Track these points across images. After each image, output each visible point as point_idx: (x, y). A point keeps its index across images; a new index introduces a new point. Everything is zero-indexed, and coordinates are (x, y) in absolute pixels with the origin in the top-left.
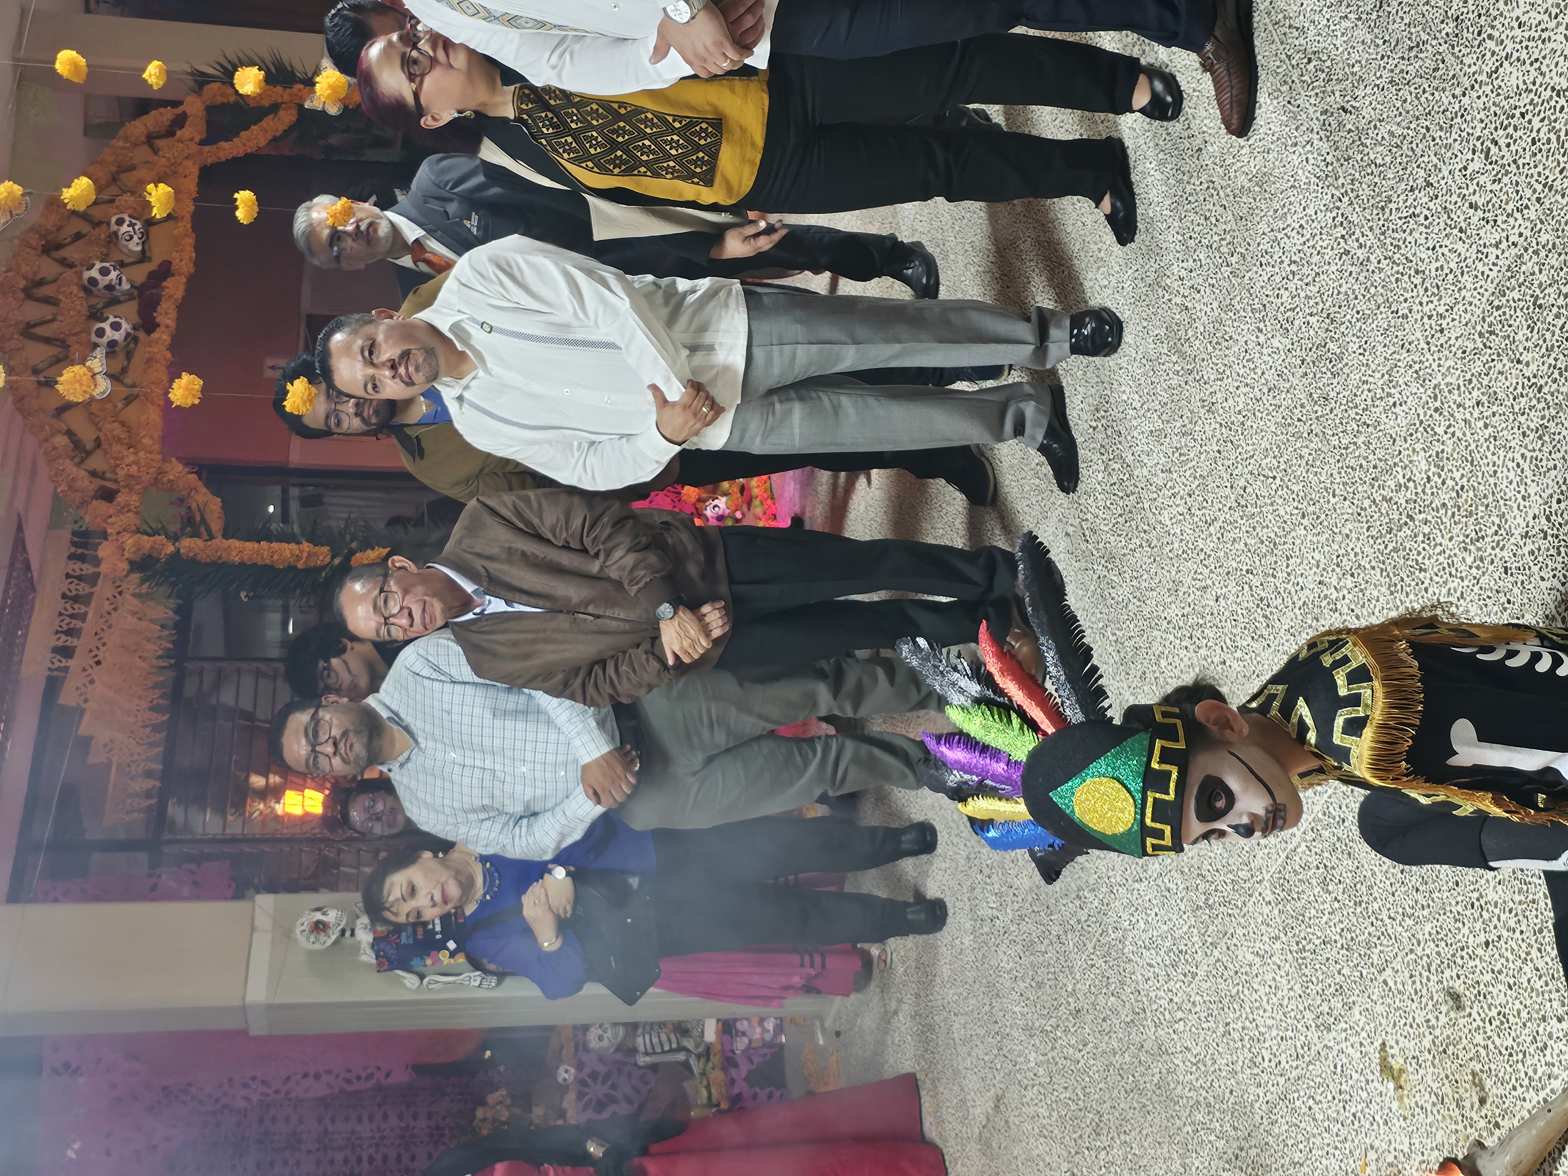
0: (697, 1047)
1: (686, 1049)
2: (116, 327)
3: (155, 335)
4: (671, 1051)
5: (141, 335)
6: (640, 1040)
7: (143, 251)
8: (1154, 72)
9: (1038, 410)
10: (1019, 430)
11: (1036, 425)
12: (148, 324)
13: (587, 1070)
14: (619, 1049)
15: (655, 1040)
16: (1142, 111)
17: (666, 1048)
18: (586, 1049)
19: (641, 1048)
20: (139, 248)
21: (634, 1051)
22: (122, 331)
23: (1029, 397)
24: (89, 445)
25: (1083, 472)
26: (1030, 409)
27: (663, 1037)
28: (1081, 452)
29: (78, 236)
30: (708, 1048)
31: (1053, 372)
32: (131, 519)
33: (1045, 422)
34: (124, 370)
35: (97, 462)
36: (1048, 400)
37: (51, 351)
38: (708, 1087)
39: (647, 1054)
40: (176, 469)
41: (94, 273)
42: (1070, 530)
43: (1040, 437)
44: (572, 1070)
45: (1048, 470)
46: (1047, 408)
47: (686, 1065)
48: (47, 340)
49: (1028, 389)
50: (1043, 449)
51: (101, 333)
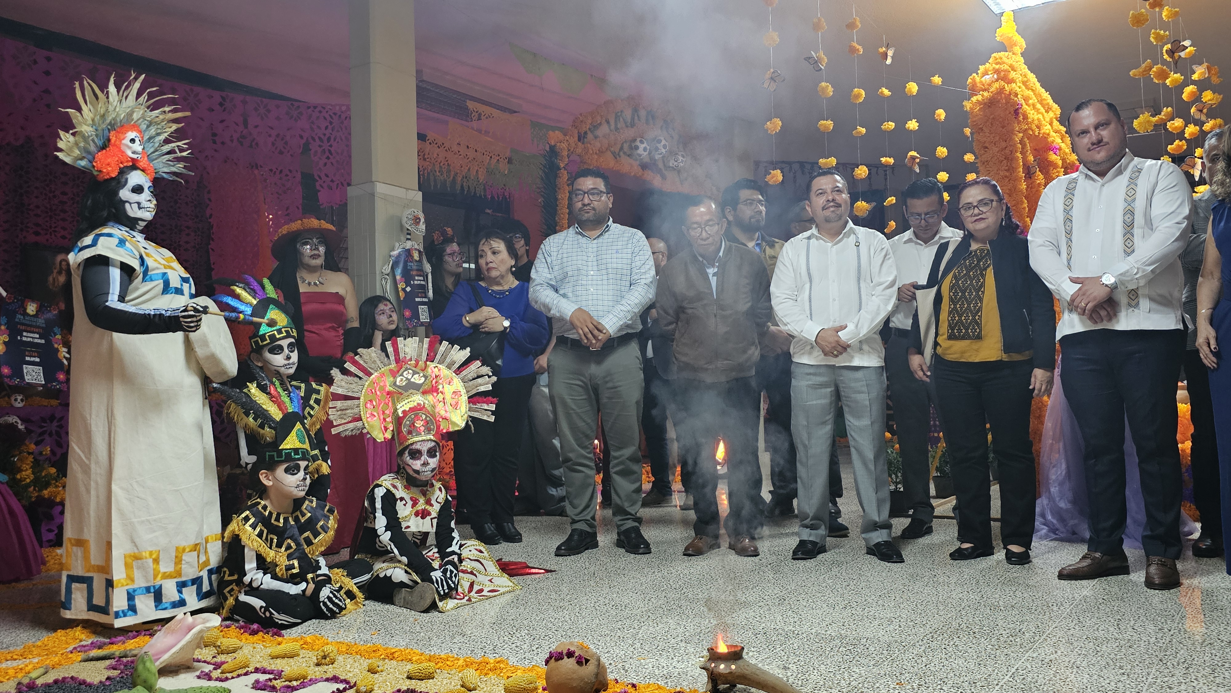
2: (645, 150)
7: (669, 167)
20: (671, 165)
22: (643, 152)
29: (672, 137)
34: (624, 153)
37: (629, 119)
41: (663, 142)
48: (633, 119)
51: (641, 142)
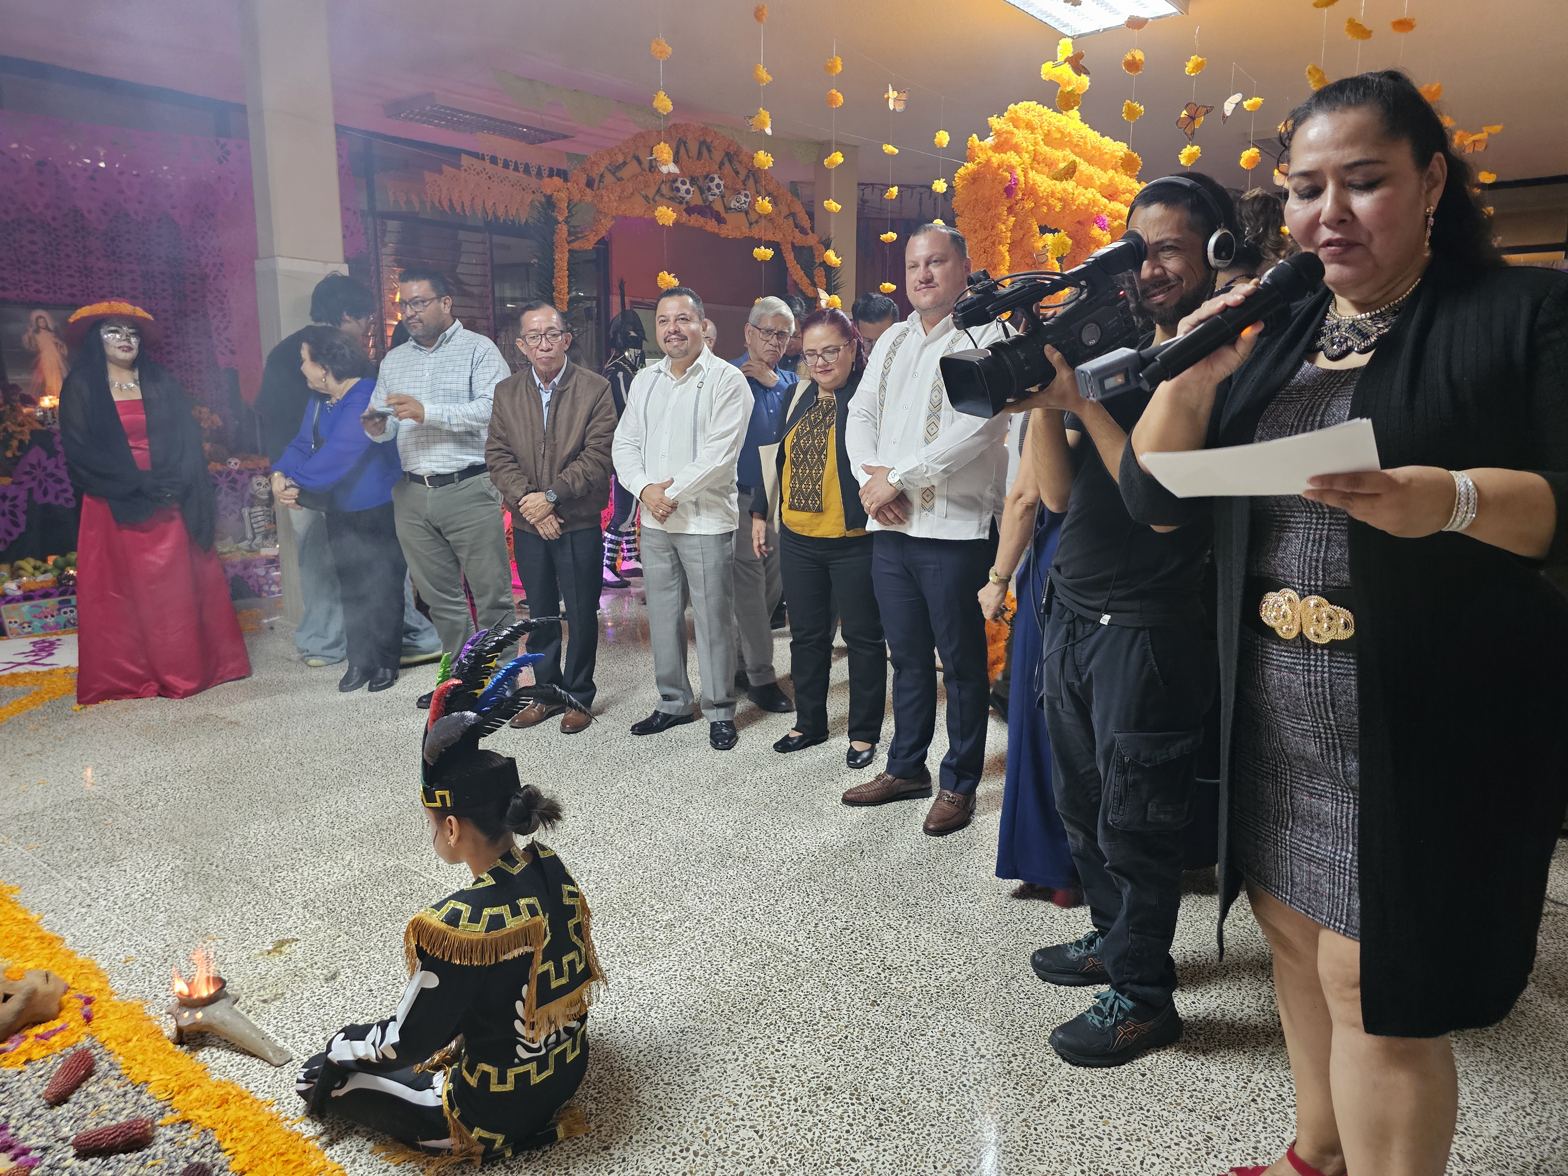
0: (257, 545)
1: (254, 538)
2: (688, 192)
3: (684, 214)
4: (253, 529)
5: (684, 206)
6: (259, 509)
8: (872, 751)
9: (679, 708)
10: (666, 697)
11: (670, 707)
12: (690, 210)
13: (238, 477)
14: (253, 496)
15: (260, 518)
16: (851, 747)
17: (255, 526)
18: (251, 476)
19: (253, 510)
20: (735, 205)
21: (252, 506)
23: (686, 702)
24: (619, 174)
25: (645, 737)
26: (679, 703)
27: (262, 523)
28: (656, 735)
30: (257, 551)
31: (701, 716)
32: (577, 197)
33: (672, 713)
34: (662, 195)
35: (609, 179)
36: (685, 714)
38: (230, 552)
39: (250, 514)
40: (607, 223)
42: (609, 734)
43: (663, 711)
44: (236, 467)
45: (644, 718)
46: (680, 714)
47: (244, 538)
49: (690, 702)
50: (656, 713)
51: (683, 183)
